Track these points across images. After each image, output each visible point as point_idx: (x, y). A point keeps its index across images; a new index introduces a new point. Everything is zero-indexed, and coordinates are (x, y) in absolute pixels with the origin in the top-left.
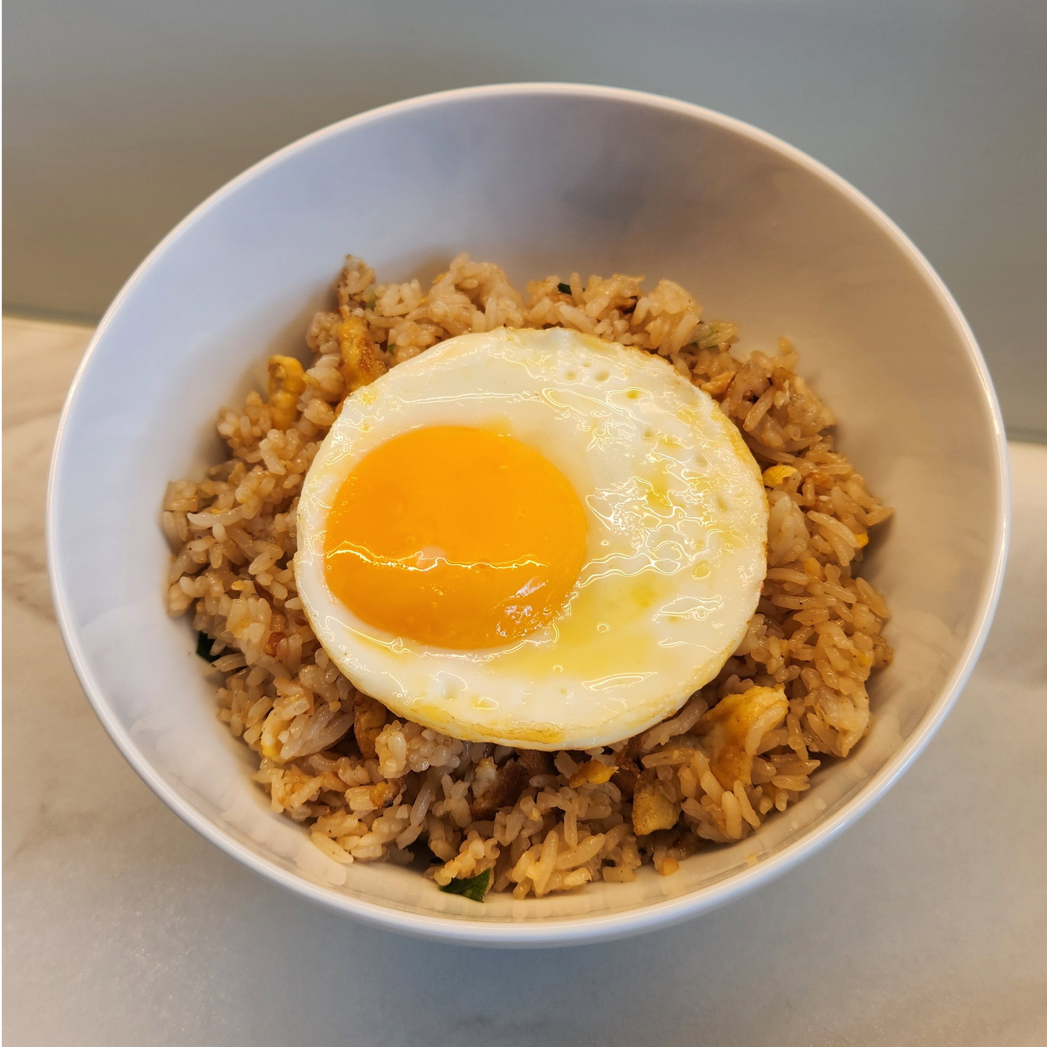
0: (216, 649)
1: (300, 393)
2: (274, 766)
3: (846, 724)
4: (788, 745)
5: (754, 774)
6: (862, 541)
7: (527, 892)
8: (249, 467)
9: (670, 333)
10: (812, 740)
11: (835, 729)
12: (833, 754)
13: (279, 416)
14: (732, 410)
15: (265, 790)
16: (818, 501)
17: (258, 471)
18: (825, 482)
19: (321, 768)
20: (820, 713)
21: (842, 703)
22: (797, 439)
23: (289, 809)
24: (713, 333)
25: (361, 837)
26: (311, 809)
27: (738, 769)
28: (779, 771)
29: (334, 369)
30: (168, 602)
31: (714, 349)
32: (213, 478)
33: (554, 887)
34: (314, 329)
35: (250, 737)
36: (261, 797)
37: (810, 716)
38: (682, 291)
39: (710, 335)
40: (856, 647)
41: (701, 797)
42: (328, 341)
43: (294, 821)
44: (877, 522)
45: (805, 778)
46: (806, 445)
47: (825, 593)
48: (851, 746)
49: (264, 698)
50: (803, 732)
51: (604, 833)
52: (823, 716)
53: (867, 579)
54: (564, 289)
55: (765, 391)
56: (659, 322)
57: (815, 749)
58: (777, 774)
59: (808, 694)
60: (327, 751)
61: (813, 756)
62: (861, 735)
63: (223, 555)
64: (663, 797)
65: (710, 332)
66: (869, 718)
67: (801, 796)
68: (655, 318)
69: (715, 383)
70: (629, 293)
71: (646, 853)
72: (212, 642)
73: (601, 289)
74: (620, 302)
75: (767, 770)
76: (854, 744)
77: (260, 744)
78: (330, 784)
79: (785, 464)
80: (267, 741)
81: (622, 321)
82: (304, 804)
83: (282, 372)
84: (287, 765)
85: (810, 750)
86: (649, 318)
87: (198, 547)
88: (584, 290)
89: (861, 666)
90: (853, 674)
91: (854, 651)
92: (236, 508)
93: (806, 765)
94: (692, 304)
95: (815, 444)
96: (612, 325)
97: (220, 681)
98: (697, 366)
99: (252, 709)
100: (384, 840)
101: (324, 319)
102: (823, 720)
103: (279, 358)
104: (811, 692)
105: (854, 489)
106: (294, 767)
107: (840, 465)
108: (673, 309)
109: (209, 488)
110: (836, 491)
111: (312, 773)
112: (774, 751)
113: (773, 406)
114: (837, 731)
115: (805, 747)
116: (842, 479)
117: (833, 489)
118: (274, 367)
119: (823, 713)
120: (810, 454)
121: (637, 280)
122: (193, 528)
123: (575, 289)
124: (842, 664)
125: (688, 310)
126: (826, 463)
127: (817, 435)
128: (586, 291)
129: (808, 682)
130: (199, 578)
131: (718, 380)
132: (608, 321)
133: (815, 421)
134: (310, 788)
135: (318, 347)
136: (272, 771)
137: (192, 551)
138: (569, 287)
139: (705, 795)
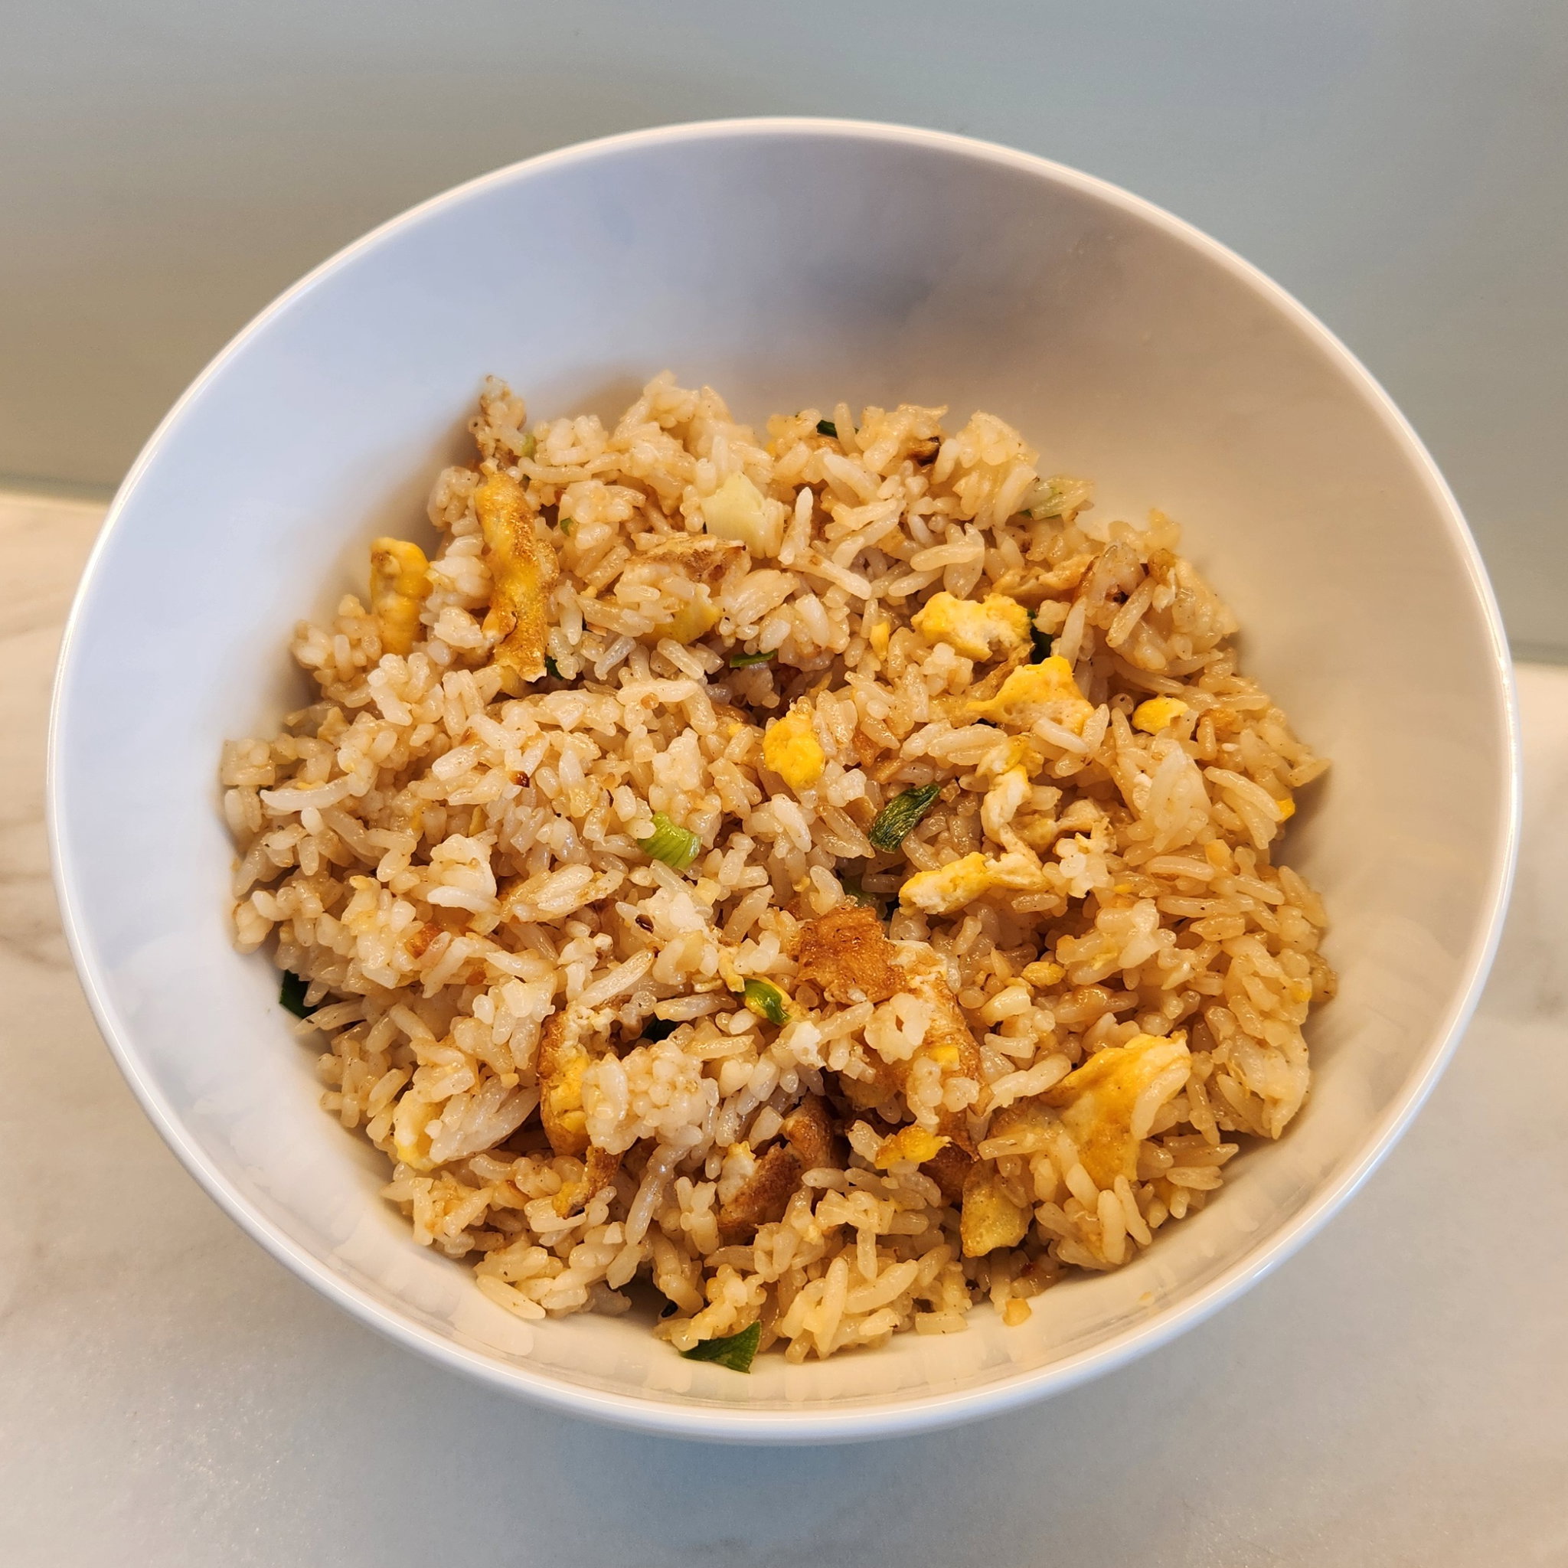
0: (312, 997)
1: (424, 598)
2: (415, 1174)
3: (1277, 1090)
4: (1189, 1122)
5: (1141, 1165)
6: (1285, 809)
7: (807, 1351)
8: (350, 716)
9: (991, 495)
10: (1225, 1113)
11: (1259, 1097)
12: (1255, 1132)
13: (392, 634)
14: (1090, 616)
15: (403, 1212)
16: (1220, 751)
17: (365, 721)
18: (1231, 724)
19: (488, 1176)
20: (1237, 1074)
21: (1270, 1058)
22: (1187, 657)
23: (442, 1239)
24: (1054, 496)
25: (554, 1278)
26: (475, 1238)
27: (1118, 1159)
28: (1179, 1161)
29: (475, 560)
30: (235, 931)
31: (1055, 520)
32: (293, 731)
33: (844, 1341)
34: (441, 497)
35: (376, 1131)
36: (395, 1223)
37: (1222, 1079)
38: (1007, 429)
39: (1050, 499)
40: (1287, 973)
41: (1064, 1202)
42: (463, 515)
43: (447, 1256)
44: (1308, 781)
45: (1215, 1170)
46: (1198, 667)
47: (1238, 892)
48: (1285, 1123)
49: (394, 1071)
50: (1210, 1101)
51: (917, 1260)
52: (1241, 1079)
53: (1293, 868)
54: (826, 429)
55: (1138, 585)
56: (974, 477)
57: (1230, 1127)
58: (1173, 1166)
59: (1217, 1047)
60: (496, 1148)
61: (1226, 1137)
62: (1299, 1106)
63: (320, 854)
64: (1006, 1201)
65: (1051, 494)
66: (1310, 1079)
67: (1210, 1197)
68: (967, 472)
69: (1061, 572)
70: (926, 433)
71: (978, 1286)
72: (305, 986)
73: (885, 428)
74: (913, 446)
75: (1159, 1160)
76: (1289, 1119)
77: (392, 1143)
78: (503, 1198)
79: (1169, 696)
80: (405, 1139)
81: (918, 477)
82: (463, 1231)
83: (393, 566)
84: (436, 1173)
85: (1222, 1128)
86: (958, 472)
87: (279, 843)
88: (857, 430)
89: (1296, 1002)
90: (1285, 1016)
91: (1284, 980)
92: (336, 781)
93: (1217, 1152)
94: (1022, 450)
95: (1211, 665)
96: (903, 484)
97: (323, 1043)
98: (1032, 549)
99: (375, 1088)
100: (587, 1279)
101: (455, 480)
102: (1240, 1083)
103: (387, 543)
104: (1221, 1043)
105: (1273, 732)
106: (445, 1174)
107: (1251, 697)
108: (995, 458)
109: (289, 748)
110: (1247, 736)
111: (475, 1183)
112: (1168, 1133)
113: (1151, 607)
114: (1263, 1100)
115: (1215, 1125)
116: (1254, 716)
117: (1243, 734)
118: (380, 558)
119: (1240, 1072)
120: (1206, 680)
121: (937, 412)
122: (270, 813)
123: (843, 427)
124: (1268, 1001)
125: (1018, 459)
126: (1229, 694)
127: (1215, 650)
128: (859, 432)
129: (1218, 1029)
130: (281, 891)
131: (1064, 569)
132: (897, 478)
133: (1211, 630)
134: (472, 1207)
135: (449, 525)
136: (414, 1182)
137: (270, 849)
138: (833, 425)
139: (1071, 1199)
